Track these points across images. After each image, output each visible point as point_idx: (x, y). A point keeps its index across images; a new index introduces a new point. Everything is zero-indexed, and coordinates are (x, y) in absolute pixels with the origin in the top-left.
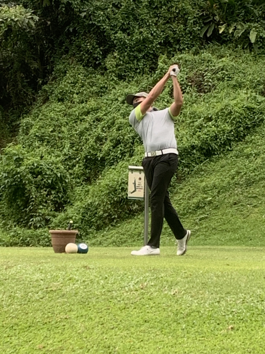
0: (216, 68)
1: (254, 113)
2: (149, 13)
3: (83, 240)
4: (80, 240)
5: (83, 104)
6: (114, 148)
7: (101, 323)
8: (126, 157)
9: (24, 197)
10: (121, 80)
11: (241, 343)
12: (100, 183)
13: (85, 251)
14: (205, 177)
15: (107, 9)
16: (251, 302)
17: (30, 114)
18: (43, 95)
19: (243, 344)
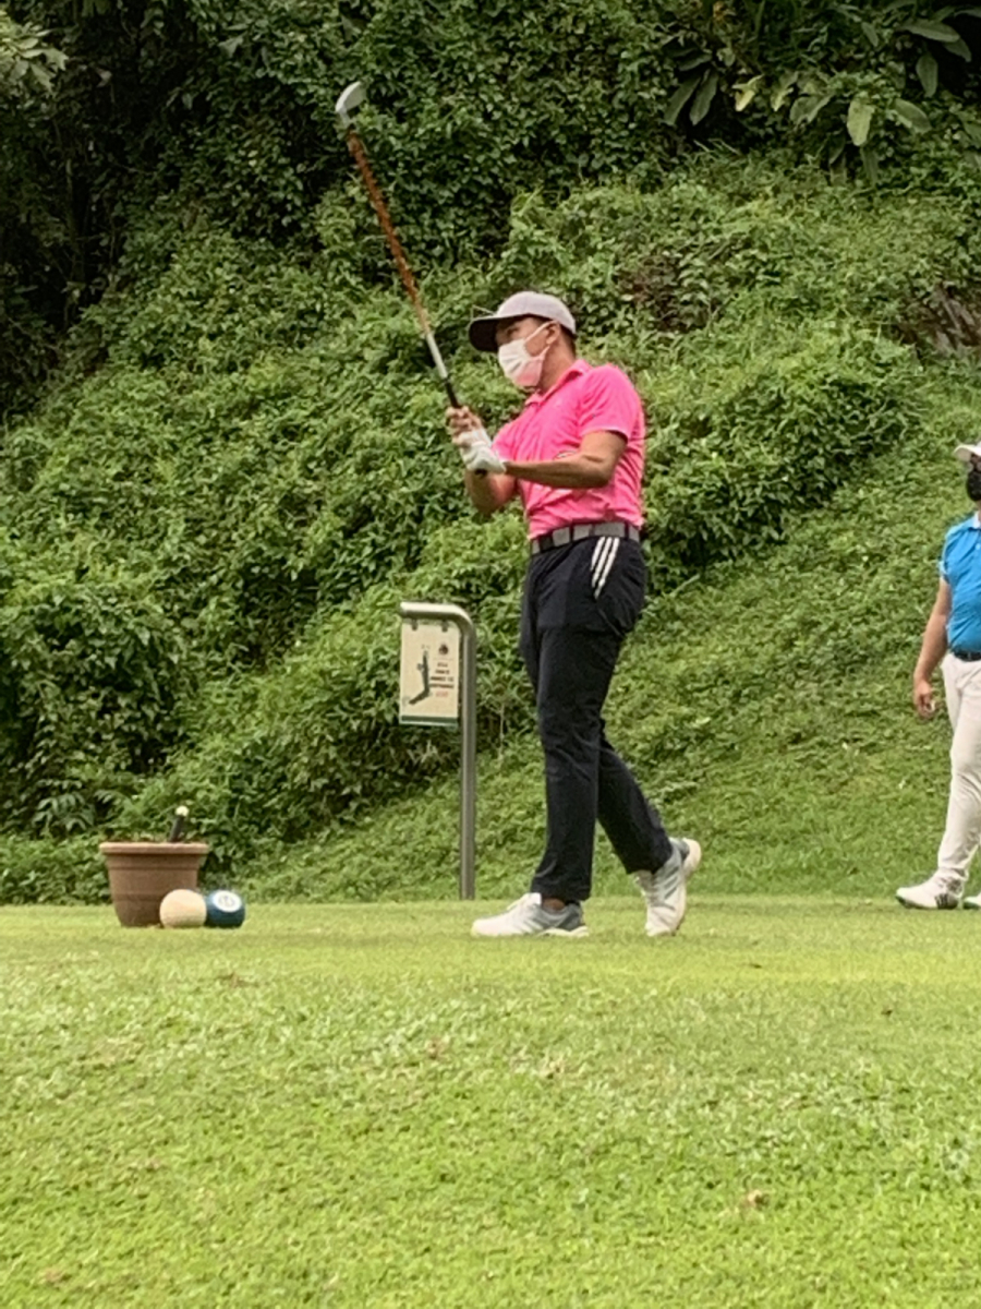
0: (722, 240)
1: (865, 402)
2: (476, 37)
3: (237, 879)
4: (224, 876)
5: (235, 375)
6: (348, 534)
7: (278, 1186)
8: (394, 570)
9: (16, 719)
10: (374, 284)
11: (790, 1254)
12: (296, 667)
13: (232, 920)
14: (683, 639)
15: (319, 23)
16: (831, 1103)
17: (40, 414)
18: (87, 344)
19: (797, 1258)
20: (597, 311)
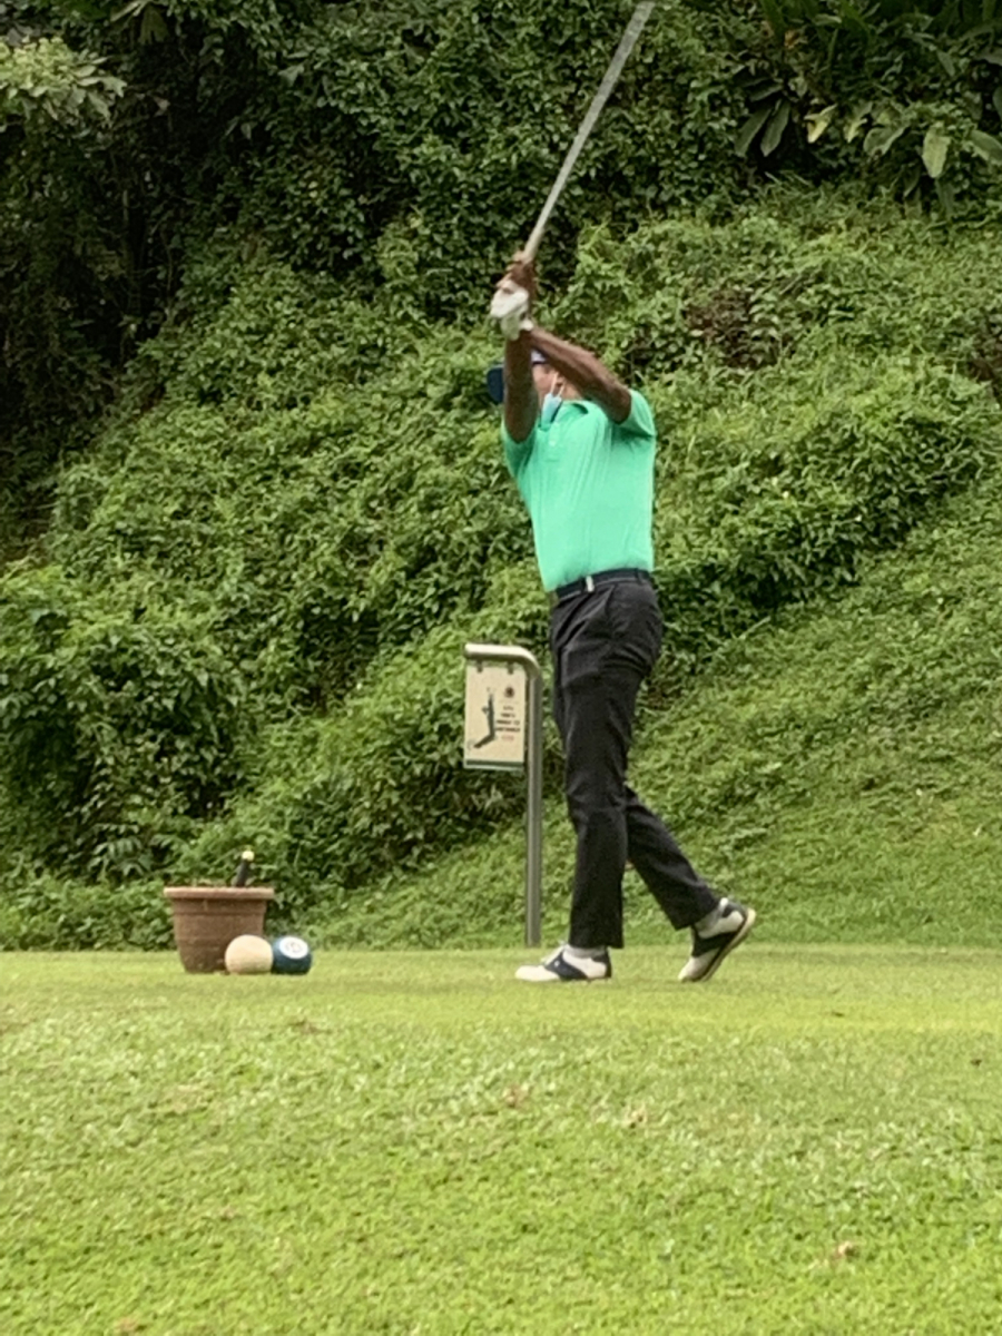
0: (795, 275)
1: (941, 440)
2: (542, 65)
3: (297, 926)
4: (284, 923)
5: (295, 411)
6: (411, 575)
7: (357, 1236)
8: (458, 611)
9: (73, 762)
10: (437, 320)
11: (883, 1307)
12: (358, 709)
13: (299, 967)
14: (753, 683)
15: (382, 51)
16: (921, 1155)
17: (95, 451)
18: (144, 379)
19: (890, 1311)
20: (667, 346)
